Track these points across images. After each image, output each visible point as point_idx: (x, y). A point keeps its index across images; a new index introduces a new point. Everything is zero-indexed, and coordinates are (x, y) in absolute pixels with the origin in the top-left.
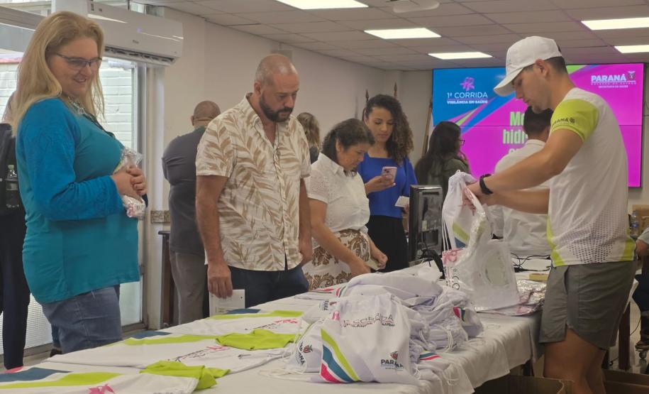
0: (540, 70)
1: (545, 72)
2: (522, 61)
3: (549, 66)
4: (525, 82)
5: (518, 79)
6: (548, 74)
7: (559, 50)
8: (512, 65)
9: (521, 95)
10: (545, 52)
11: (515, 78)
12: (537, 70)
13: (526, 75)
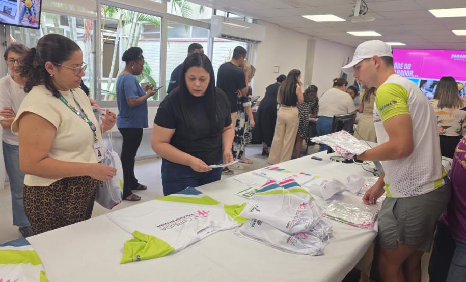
0: (374, 63)
1: (377, 65)
2: (365, 54)
3: (382, 62)
4: (362, 68)
5: (357, 65)
6: (379, 66)
7: (392, 53)
8: (357, 56)
9: (357, 76)
10: (381, 52)
11: (357, 64)
12: (373, 63)
13: (365, 64)
